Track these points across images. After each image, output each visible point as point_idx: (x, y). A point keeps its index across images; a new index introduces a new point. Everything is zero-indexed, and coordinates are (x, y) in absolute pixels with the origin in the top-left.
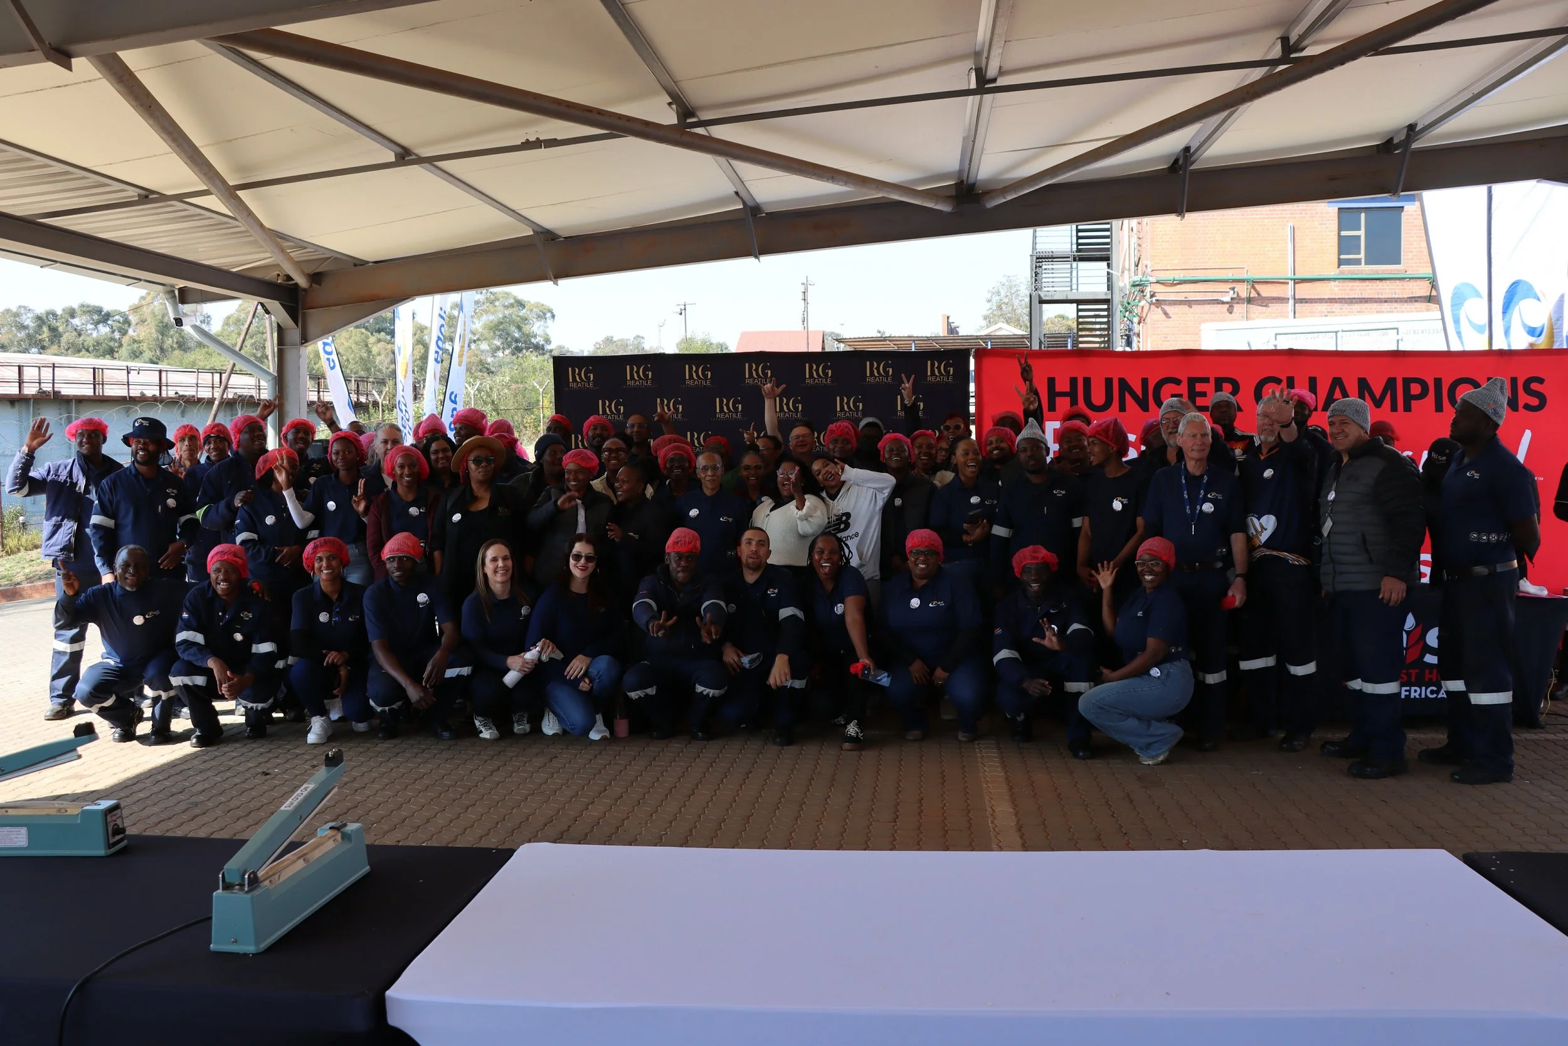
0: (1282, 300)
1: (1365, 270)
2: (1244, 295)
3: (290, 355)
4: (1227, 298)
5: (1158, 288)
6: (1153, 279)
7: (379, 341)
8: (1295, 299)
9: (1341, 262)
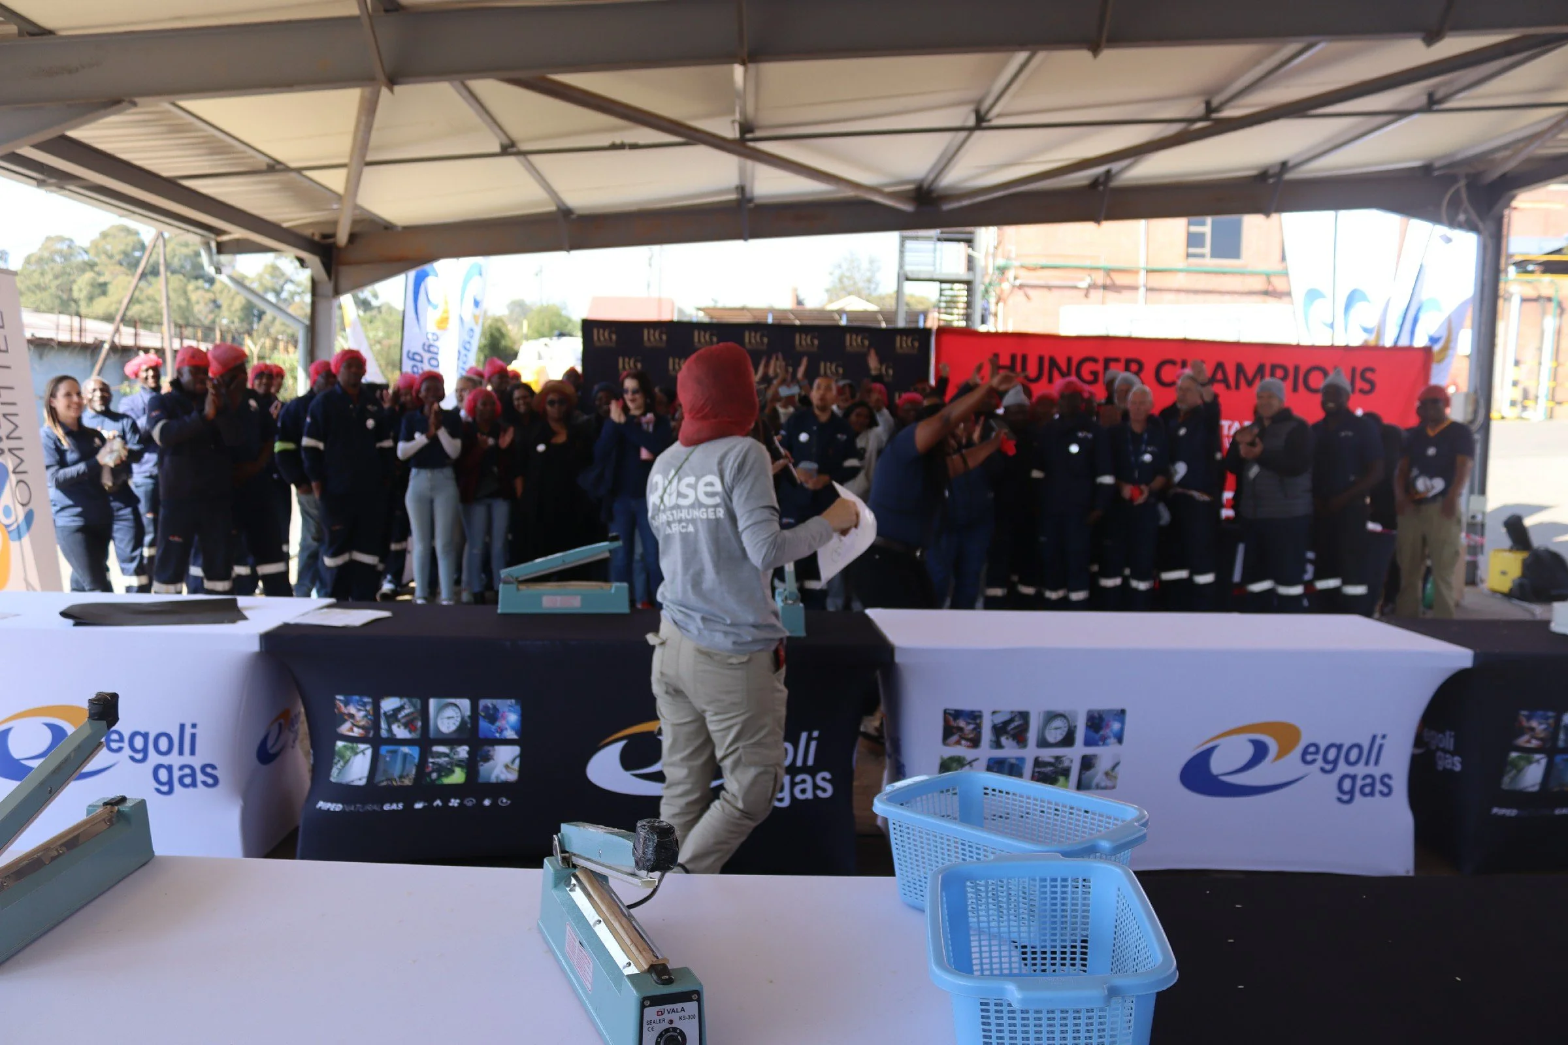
0: (1134, 288)
1: (1210, 263)
2: (1100, 281)
3: (322, 306)
4: (1084, 284)
5: (1023, 273)
6: (1016, 263)
7: (197, 288)
8: (1145, 286)
9: (1188, 255)
